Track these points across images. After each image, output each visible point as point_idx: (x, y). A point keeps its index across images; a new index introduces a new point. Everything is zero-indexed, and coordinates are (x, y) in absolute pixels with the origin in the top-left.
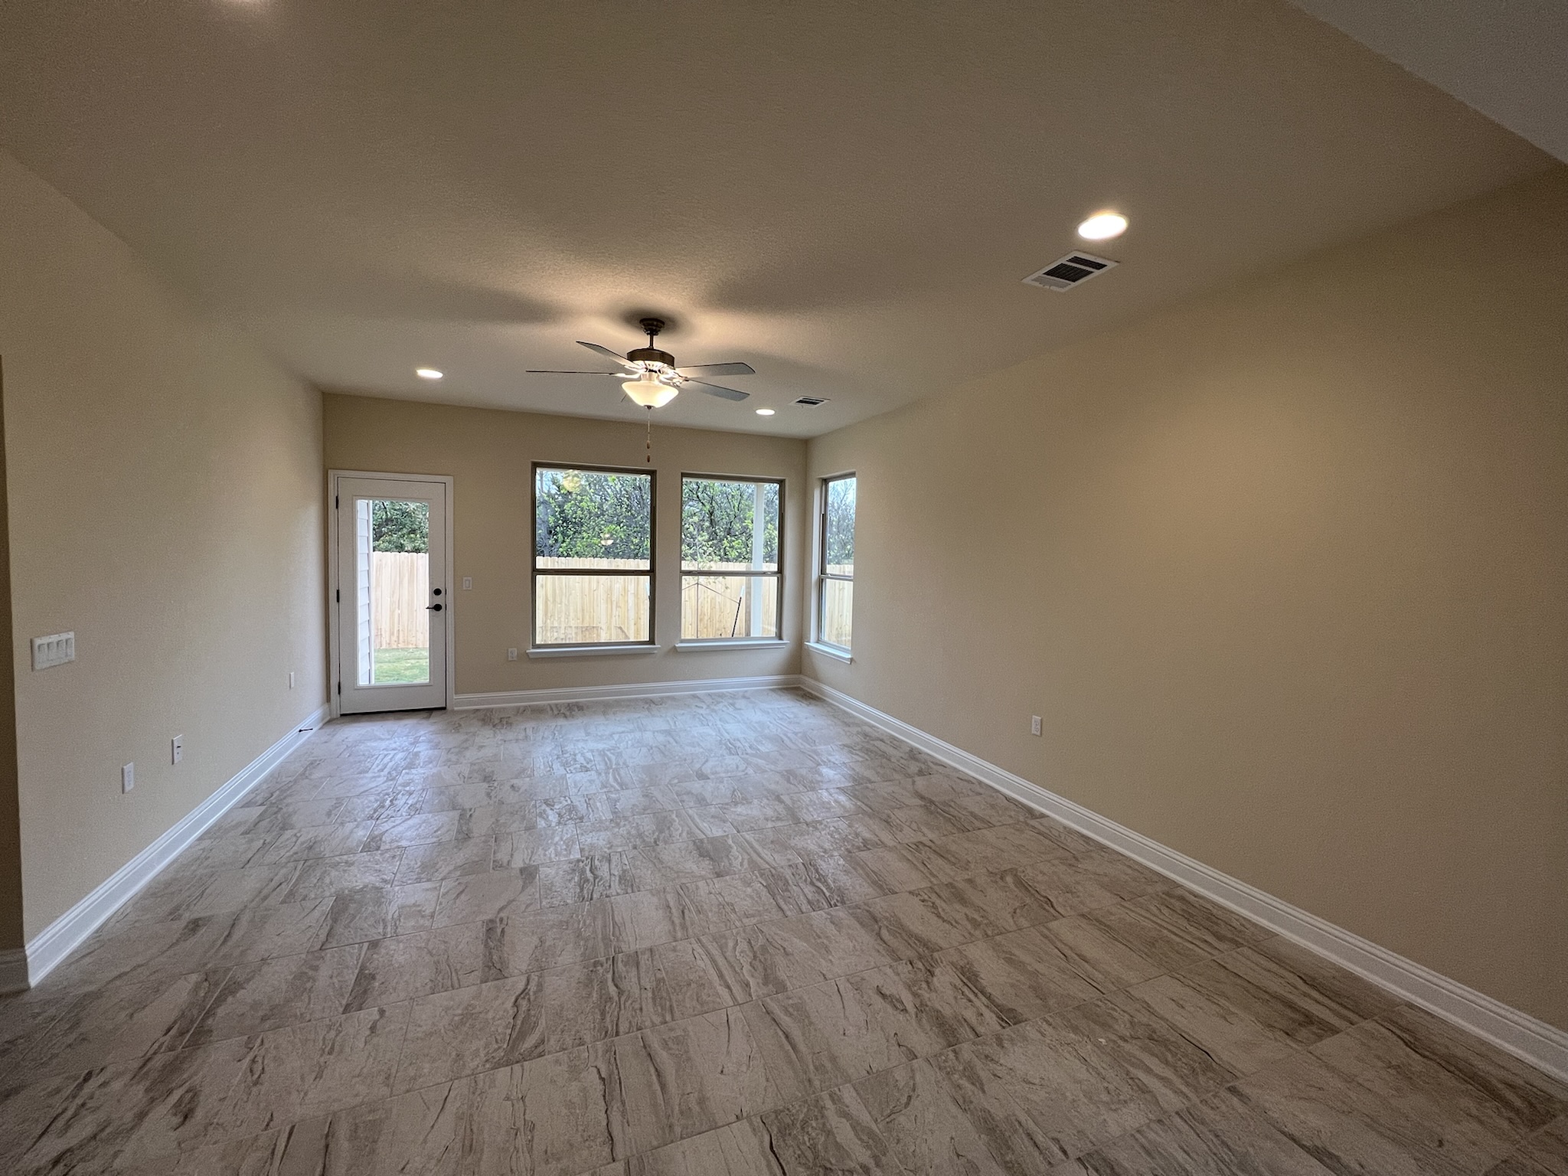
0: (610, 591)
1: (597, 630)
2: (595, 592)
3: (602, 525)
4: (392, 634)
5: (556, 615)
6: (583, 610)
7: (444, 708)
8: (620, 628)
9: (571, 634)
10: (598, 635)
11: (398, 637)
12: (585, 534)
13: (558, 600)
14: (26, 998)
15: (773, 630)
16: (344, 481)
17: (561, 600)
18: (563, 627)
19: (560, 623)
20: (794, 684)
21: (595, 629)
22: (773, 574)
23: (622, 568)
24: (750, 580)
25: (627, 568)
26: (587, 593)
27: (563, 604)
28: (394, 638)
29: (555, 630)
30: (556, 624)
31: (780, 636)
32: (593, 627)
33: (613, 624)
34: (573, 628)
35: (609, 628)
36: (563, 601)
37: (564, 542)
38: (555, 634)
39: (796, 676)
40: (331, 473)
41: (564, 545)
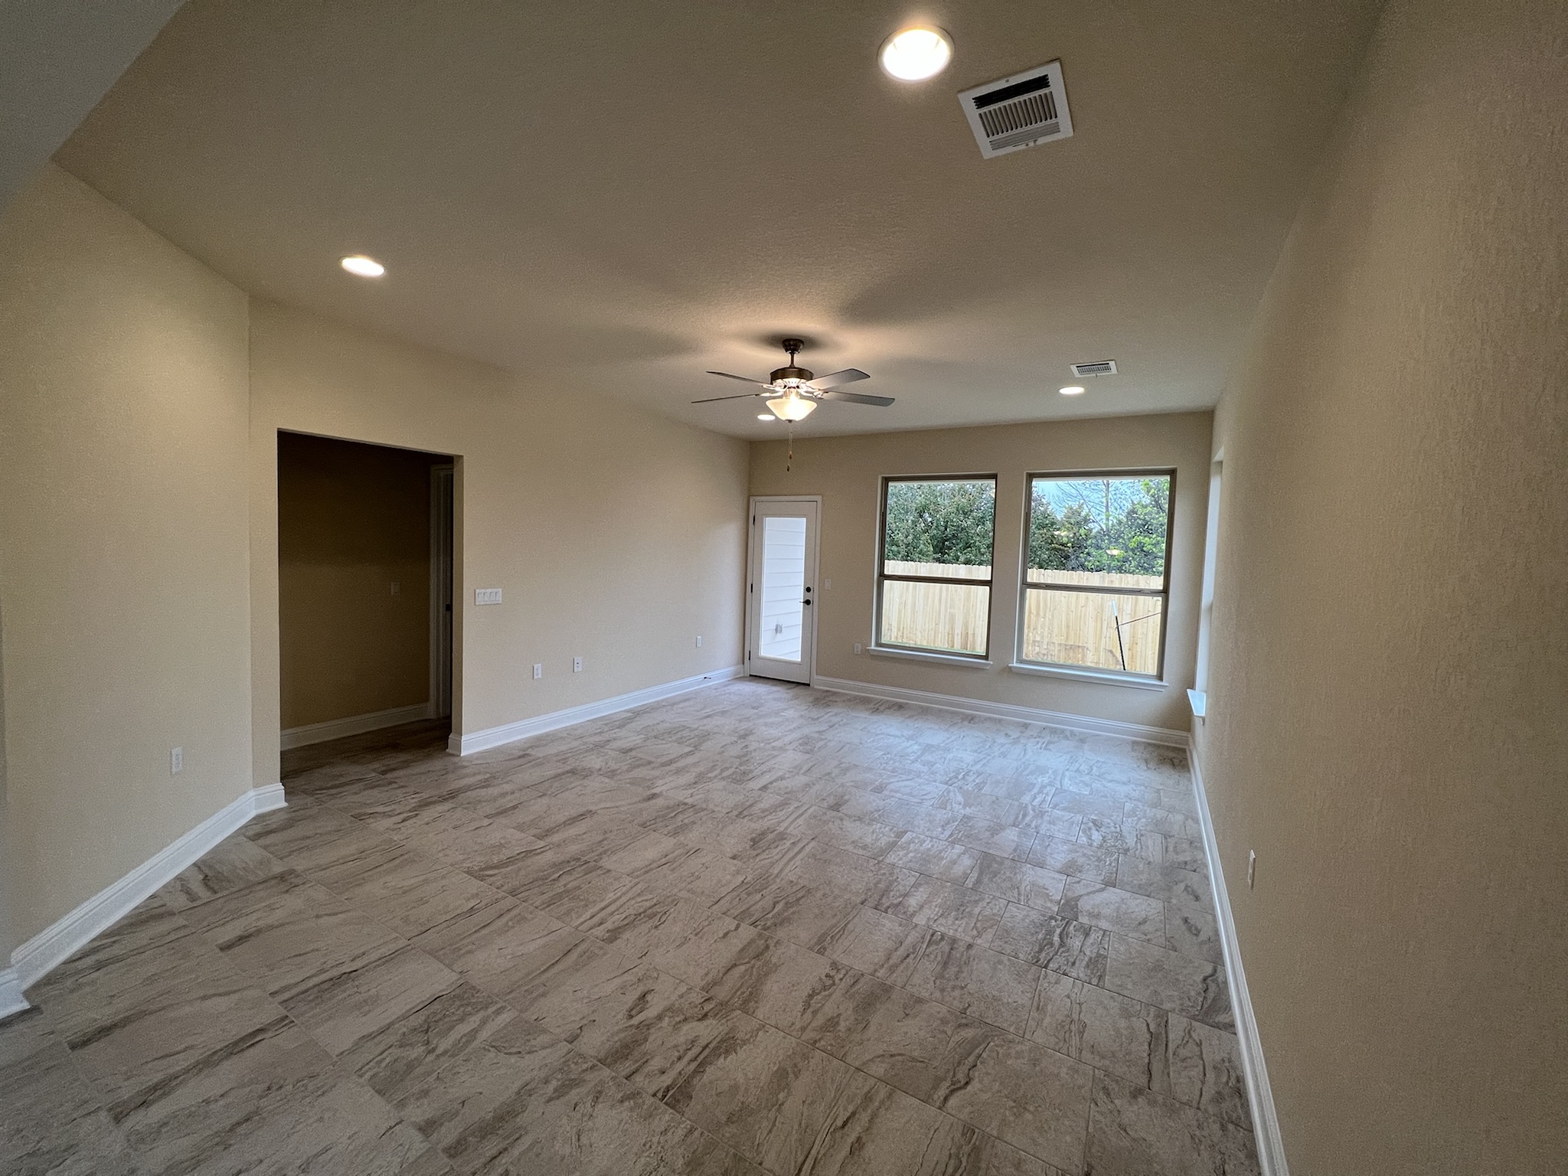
0: (1100, 610)
1: (1083, 650)
2: (1083, 608)
4: (899, 630)
6: (1068, 627)
7: (808, 685)
8: (1111, 652)
9: (1054, 651)
10: (1084, 656)
11: (903, 633)
13: (1041, 613)
14: (456, 759)
15: (1153, 670)
16: (759, 504)
17: (1045, 615)
18: (1045, 642)
19: (1042, 637)
20: (1181, 744)
21: (1080, 650)
22: (1154, 593)
23: (1116, 585)
24: (1137, 600)
25: (1123, 586)
26: (1073, 609)
27: (1047, 619)
28: (900, 634)
29: (1037, 644)
30: (1038, 638)
31: (1160, 677)
32: (1079, 647)
33: (1103, 646)
34: (1056, 645)
35: (1097, 650)
36: (1047, 615)
38: (1037, 648)
39: (1184, 734)
40: (752, 499)
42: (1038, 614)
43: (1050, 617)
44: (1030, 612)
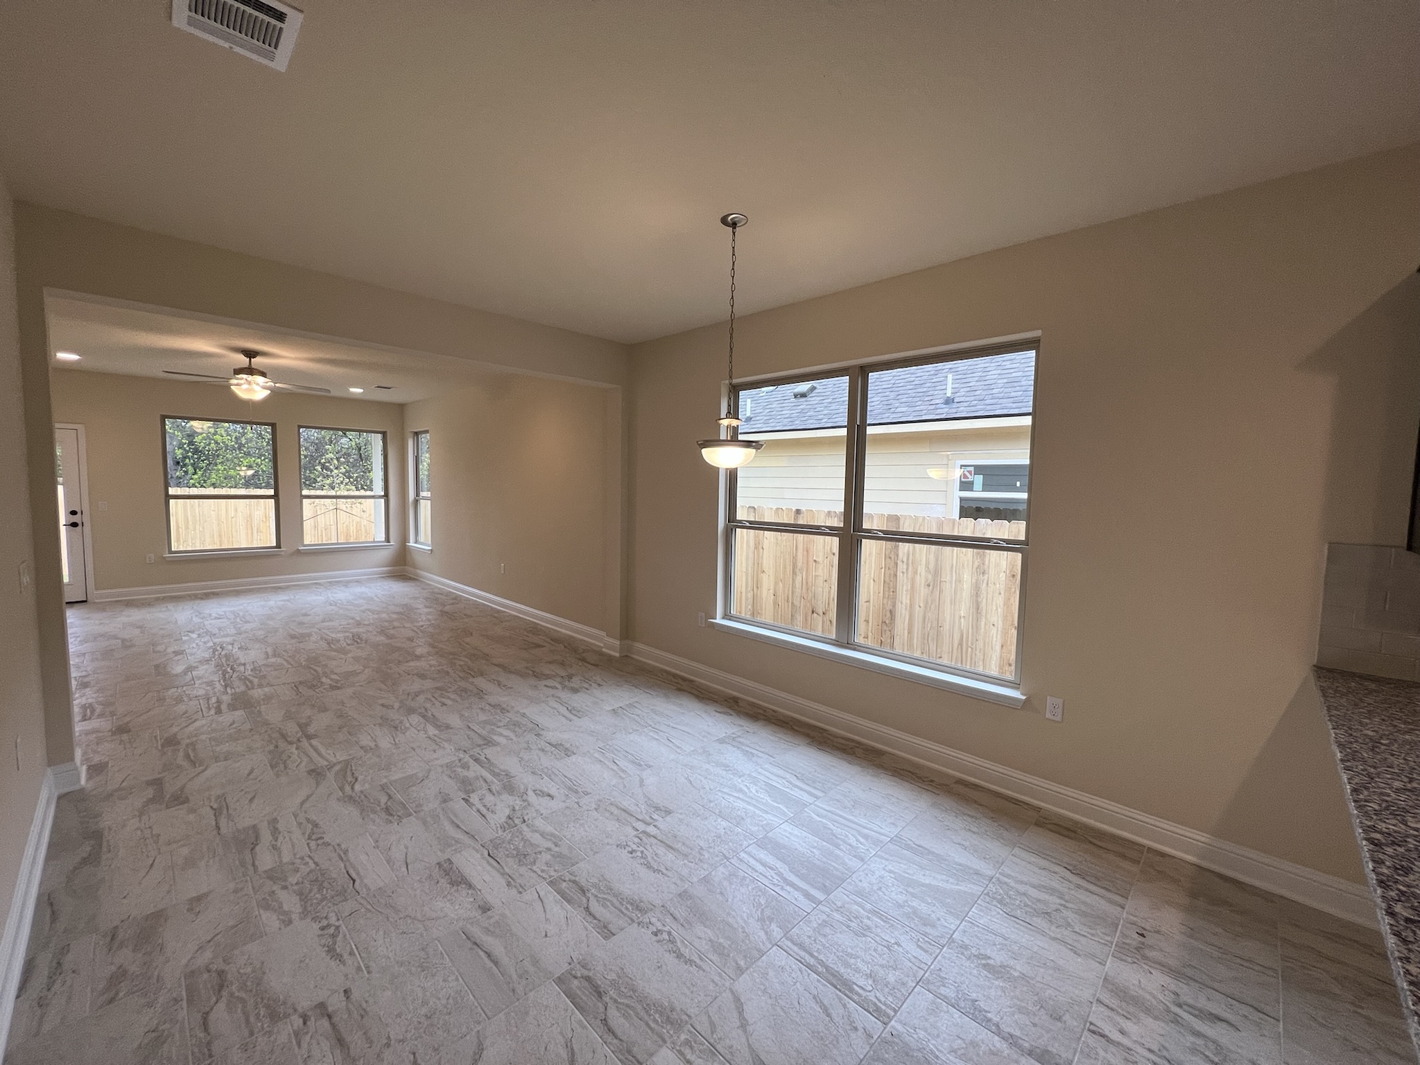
3: (241, 457)
5: (190, 541)
6: (220, 536)
7: (86, 601)
12: (220, 467)
13: (191, 527)
15: (382, 537)
17: (195, 526)
20: (399, 572)
22: (380, 497)
25: (258, 494)
27: (198, 532)
31: (388, 540)
36: (198, 527)
37: (195, 473)
39: (401, 567)
41: (196, 477)
42: (187, 528)
43: (201, 529)
44: (178, 527)
